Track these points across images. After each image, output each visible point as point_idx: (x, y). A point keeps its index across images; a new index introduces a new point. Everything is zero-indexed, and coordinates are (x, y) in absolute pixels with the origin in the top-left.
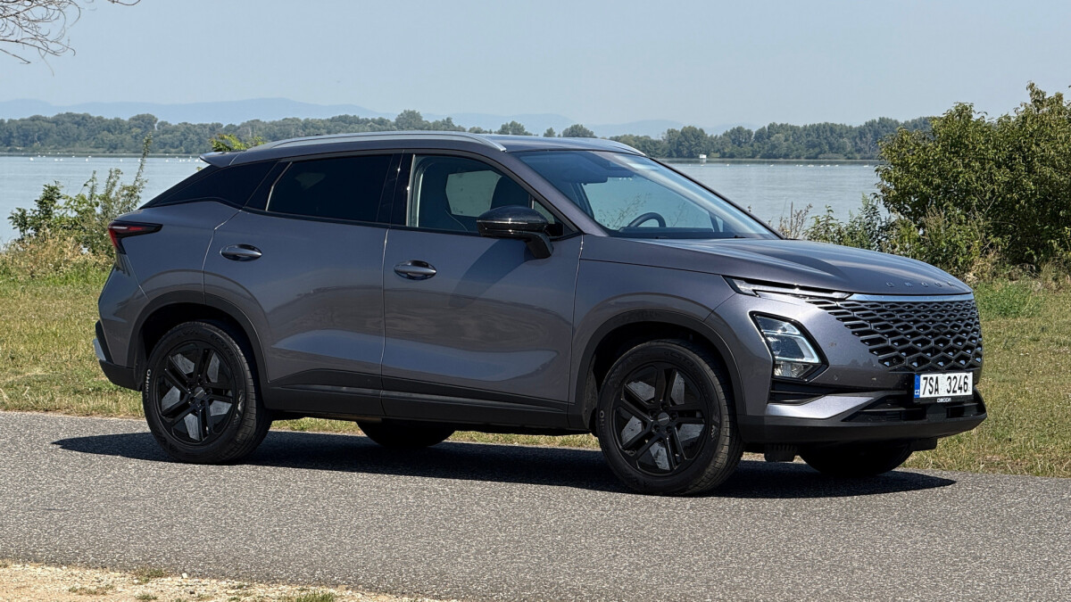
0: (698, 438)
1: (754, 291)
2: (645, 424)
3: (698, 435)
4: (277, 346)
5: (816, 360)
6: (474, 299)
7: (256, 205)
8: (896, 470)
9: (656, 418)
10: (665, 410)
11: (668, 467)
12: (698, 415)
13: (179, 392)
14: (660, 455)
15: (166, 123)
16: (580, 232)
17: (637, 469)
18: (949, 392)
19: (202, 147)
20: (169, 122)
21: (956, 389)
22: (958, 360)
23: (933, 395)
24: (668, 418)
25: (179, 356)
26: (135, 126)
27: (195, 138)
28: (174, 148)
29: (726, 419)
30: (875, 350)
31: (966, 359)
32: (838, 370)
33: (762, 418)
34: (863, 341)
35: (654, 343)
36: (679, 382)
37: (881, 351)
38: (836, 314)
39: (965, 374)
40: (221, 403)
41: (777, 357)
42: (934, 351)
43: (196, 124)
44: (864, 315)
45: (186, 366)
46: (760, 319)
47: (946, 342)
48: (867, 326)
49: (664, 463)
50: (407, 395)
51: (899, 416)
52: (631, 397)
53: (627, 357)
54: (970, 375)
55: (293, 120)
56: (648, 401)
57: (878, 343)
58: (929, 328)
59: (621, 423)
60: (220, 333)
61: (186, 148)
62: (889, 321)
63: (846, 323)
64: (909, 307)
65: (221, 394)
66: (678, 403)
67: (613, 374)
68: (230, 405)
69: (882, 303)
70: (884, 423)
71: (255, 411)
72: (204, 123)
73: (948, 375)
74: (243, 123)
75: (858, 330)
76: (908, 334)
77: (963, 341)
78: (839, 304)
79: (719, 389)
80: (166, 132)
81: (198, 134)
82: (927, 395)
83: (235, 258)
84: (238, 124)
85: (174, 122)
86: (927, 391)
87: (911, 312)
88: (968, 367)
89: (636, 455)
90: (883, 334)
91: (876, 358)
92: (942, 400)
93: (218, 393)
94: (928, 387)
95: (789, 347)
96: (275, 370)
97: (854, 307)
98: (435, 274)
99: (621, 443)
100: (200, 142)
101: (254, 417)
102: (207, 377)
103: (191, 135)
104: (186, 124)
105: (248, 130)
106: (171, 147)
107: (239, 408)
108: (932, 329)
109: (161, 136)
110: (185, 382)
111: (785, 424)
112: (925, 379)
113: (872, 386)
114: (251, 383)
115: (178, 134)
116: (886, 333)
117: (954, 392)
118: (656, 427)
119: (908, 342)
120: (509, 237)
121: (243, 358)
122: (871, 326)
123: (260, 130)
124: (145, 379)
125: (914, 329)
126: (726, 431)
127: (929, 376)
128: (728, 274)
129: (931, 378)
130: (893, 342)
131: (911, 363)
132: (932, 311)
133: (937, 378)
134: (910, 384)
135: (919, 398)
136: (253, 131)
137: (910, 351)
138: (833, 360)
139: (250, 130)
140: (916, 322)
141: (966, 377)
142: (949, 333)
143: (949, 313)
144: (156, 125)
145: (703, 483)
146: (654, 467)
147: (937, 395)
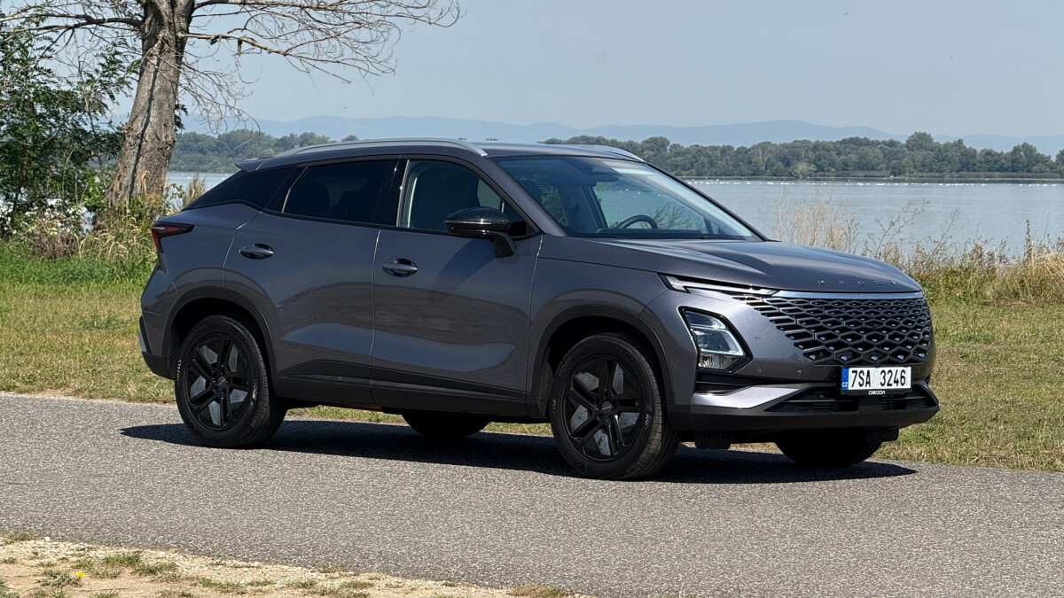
0: (634, 426)
1: (685, 287)
2: (590, 412)
3: (634, 423)
4: (284, 338)
5: (740, 353)
6: (448, 295)
7: (275, 207)
8: (866, 460)
9: (600, 407)
10: (608, 400)
11: (609, 454)
12: (637, 404)
13: (205, 381)
14: (603, 440)
15: (678, 145)
16: (541, 232)
17: (582, 454)
18: (883, 385)
19: (713, 170)
20: (681, 145)
21: (892, 382)
22: (895, 355)
23: (864, 388)
24: (610, 407)
25: (205, 347)
26: (648, 148)
27: (706, 161)
28: (685, 170)
29: (658, 407)
30: (801, 343)
31: (906, 354)
32: (762, 363)
33: (688, 407)
34: (788, 336)
35: (598, 336)
36: (619, 373)
37: (806, 345)
38: (761, 309)
39: (902, 368)
40: (238, 391)
41: (702, 350)
42: (866, 346)
43: (707, 146)
44: (790, 311)
45: (211, 357)
46: (689, 314)
47: (880, 338)
48: (792, 321)
49: (605, 448)
50: (393, 384)
51: (831, 407)
52: (580, 388)
53: (575, 349)
54: (908, 370)
55: (804, 142)
56: (593, 391)
57: (804, 338)
58: (861, 324)
59: (571, 410)
60: (239, 326)
61: (698, 170)
62: (816, 317)
63: (771, 318)
64: (839, 304)
65: (241, 384)
66: (618, 393)
67: (564, 365)
68: (246, 393)
69: (809, 299)
70: (811, 413)
71: (267, 399)
72: (716, 145)
73: (881, 369)
74: (754, 146)
75: (783, 325)
76: (837, 329)
77: (901, 337)
78: (765, 300)
79: (653, 380)
80: (678, 154)
81: (709, 156)
82: (857, 387)
83: (252, 256)
84: (748, 147)
85: (686, 145)
86: (856, 383)
87: (841, 308)
88: (907, 362)
89: (583, 441)
90: (809, 329)
91: (801, 351)
92: (874, 393)
93: (239, 382)
94: (858, 379)
95: (716, 341)
96: (285, 360)
97: (780, 303)
98: (415, 271)
99: (570, 430)
100: (712, 164)
101: (267, 404)
102: (228, 367)
103: (703, 157)
104: (697, 146)
105: (758, 153)
106: (682, 169)
107: (254, 396)
108: (864, 325)
109: (673, 159)
110: (209, 371)
111: (711, 413)
112: (853, 372)
113: (797, 378)
114: (264, 372)
115: (690, 156)
116: (812, 328)
117: (889, 385)
118: (600, 415)
119: (837, 337)
120: (480, 236)
121: (258, 349)
122: (797, 321)
123: (770, 152)
124: (177, 369)
125: (844, 324)
126: (659, 419)
127: (859, 369)
128: (662, 270)
129: (862, 372)
130: (819, 337)
131: (840, 357)
132: (865, 308)
133: (868, 372)
134: (838, 376)
135: (846, 390)
136: (763, 153)
137: (838, 345)
138: (756, 354)
139: (761, 152)
140: (846, 318)
141: (903, 371)
142: (884, 329)
143: (886, 310)
144: (668, 148)
145: (639, 469)
146: (596, 452)
147: (868, 387)
